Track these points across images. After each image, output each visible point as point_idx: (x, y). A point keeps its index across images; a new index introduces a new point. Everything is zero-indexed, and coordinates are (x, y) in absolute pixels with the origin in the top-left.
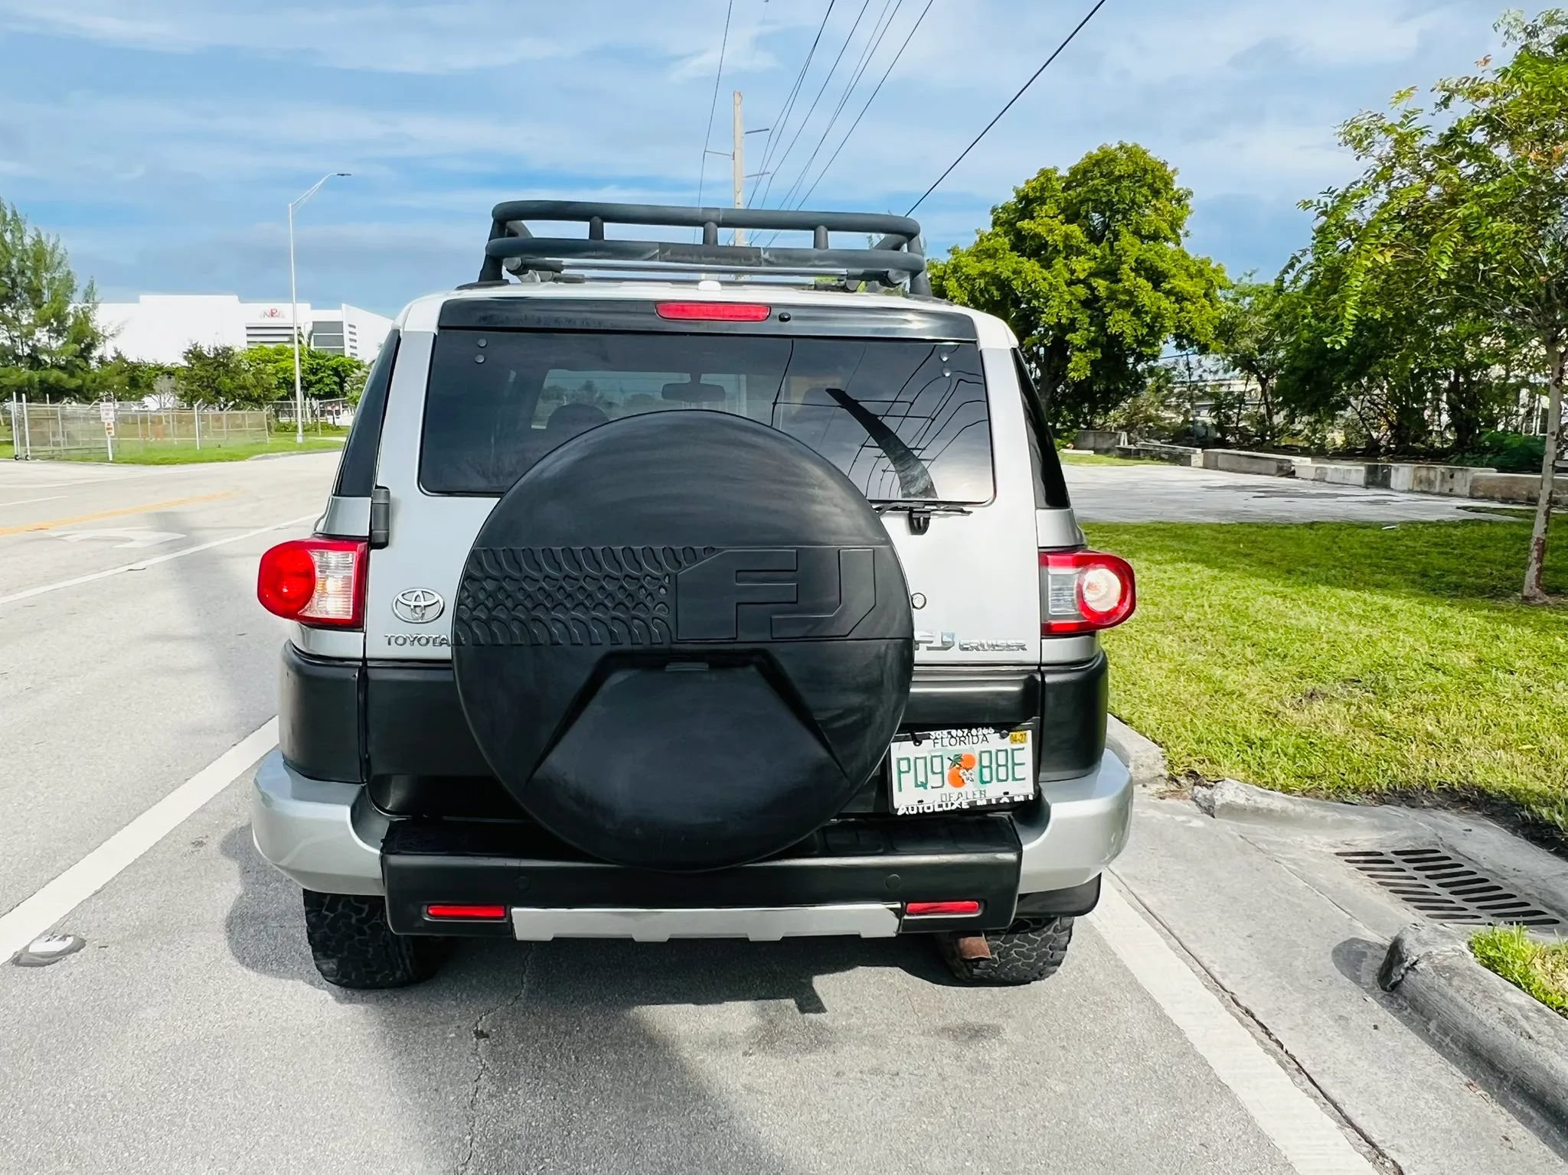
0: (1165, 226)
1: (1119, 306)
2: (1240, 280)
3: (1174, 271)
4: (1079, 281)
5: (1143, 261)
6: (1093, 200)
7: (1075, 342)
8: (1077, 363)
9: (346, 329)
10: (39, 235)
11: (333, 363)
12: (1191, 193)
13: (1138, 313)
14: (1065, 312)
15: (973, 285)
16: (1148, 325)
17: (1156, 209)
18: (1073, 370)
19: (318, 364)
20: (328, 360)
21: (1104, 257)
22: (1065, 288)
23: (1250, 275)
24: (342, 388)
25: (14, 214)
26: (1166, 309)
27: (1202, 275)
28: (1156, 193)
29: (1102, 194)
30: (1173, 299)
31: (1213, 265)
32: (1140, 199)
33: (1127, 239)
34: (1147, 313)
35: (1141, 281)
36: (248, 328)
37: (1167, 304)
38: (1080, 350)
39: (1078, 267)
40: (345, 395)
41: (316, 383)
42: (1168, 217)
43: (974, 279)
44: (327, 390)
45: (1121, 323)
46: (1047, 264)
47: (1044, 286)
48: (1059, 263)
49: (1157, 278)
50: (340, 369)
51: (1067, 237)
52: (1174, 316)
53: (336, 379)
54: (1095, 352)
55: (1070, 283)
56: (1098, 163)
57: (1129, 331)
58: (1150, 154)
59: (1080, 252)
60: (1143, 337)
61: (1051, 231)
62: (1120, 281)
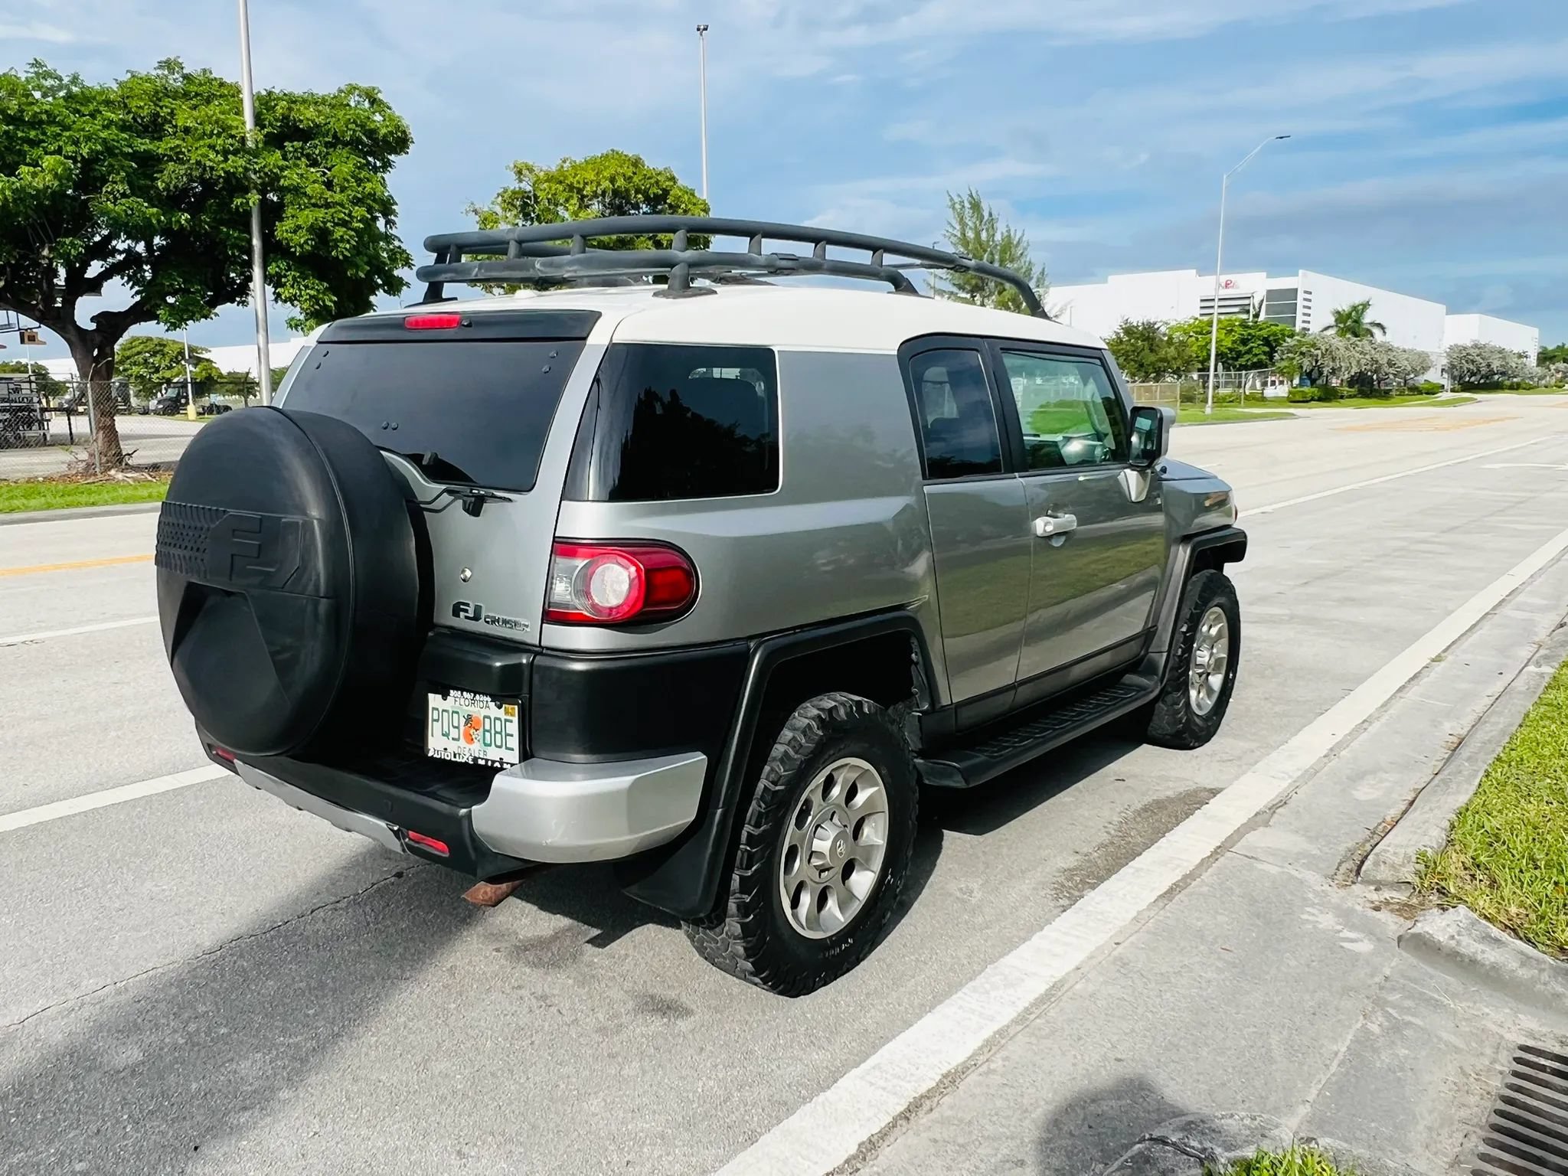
9: (1301, 296)
10: (1009, 231)
11: (1265, 333)
19: (1249, 334)
20: (1261, 330)
24: (1271, 358)
25: (990, 215)
36: (1202, 301)
40: (1273, 364)
41: (1246, 353)
44: (1255, 360)
50: (1271, 338)
53: (1267, 349)
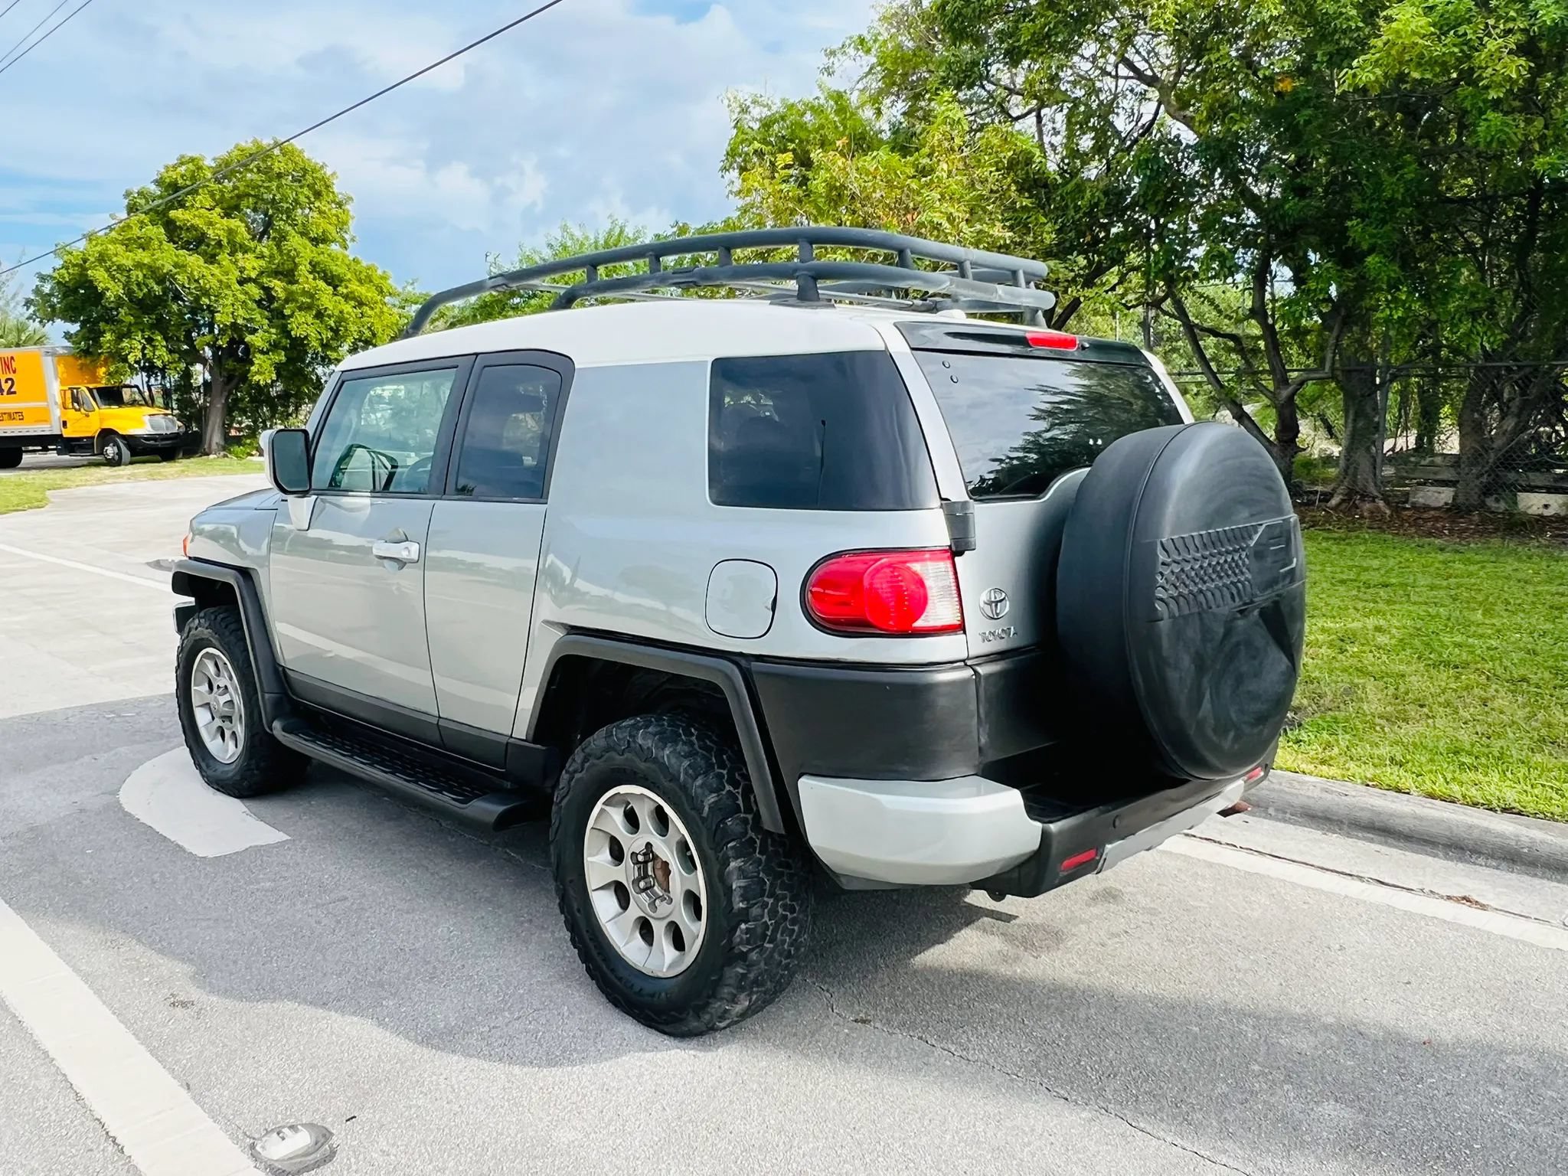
0: (331, 229)
1: (300, 309)
2: (404, 288)
3: (349, 276)
4: (249, 280)
5: (318, 263)
6: (254, 196)
7: (257, 344)
8: (260, 365)
12: (351, 199)
13: (319, 315)
14: (241, 312)
15: (128, 277)
16: (331, 329)
17: (321, 212)
18: (258, 373)
21: (272, 256)
22: (238, 287)
23: (412, 284)
26: (348, 313)
27: (371, 281)
28: (318, 195)
29: (262, 190)
30: (352, 303)
31: (380, 272)
32: (302, 199)
33: (295, 241)
34: (329, 316)
35: (322, 284)
37: (348, 308)
38: (262, 352)
39: (248, 266)
42: (334, 219)
43: (130, 270)
45: (302, 325)
46: (211, 259)
47: (214, 283)
48: (224, 257)
49: (333, 281)
51: (231, 232)
52: (357, 320)
54: (279, 355)
55: (241, 282)
56: (252, 157)
57: (313, 335)
58: (306, 155)
59: (245, 250)
60: (328, 341)
61: (211, 224)
62: (297, 282)
